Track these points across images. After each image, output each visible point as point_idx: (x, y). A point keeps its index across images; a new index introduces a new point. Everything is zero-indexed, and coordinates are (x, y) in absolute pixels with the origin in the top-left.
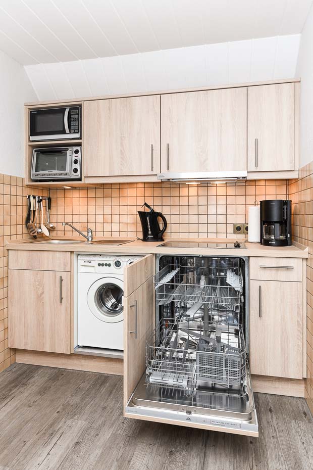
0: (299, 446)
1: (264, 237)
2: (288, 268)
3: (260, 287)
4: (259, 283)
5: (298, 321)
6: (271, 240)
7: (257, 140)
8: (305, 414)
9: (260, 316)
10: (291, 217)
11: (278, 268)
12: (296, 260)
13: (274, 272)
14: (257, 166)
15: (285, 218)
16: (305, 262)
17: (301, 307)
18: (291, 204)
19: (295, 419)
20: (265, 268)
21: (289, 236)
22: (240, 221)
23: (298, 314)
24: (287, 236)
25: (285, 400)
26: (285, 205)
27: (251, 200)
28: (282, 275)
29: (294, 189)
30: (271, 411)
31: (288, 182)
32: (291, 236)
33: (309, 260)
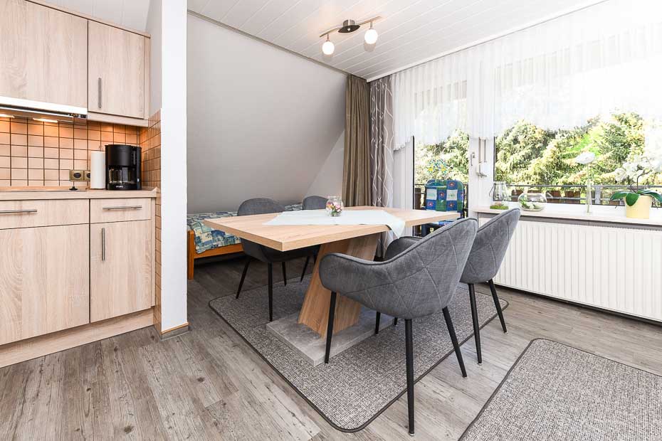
0: (145, 365)
1: (111, 182)
2: (136, 208)
3: (103, 230)
4: (102, 226)
5: (146, 257)
6: (119, 184)
7: (100, 80)
8: (153, 337)
9: (103, 258)
10: (140, 165)
11: (124, 209)
12: (144, 199)
13: (120, 213)
14: (100, 106)
15: (134, 163)
16: (154, 202)
17: (149, 243)
18: (140, 151)
19: (142, 346)
20: (109, 209)
21: (138, 180)
22: (80, 167)
23: (147, 249)
24: (136, 181)
25: (132, 335)
26: (134, 150)
27: (94, 145)
28: (129, 215)
29: (144, 138)
30: (116, 350)
31: (138, 130)
32: (140, 180)
33: (157, 199)
